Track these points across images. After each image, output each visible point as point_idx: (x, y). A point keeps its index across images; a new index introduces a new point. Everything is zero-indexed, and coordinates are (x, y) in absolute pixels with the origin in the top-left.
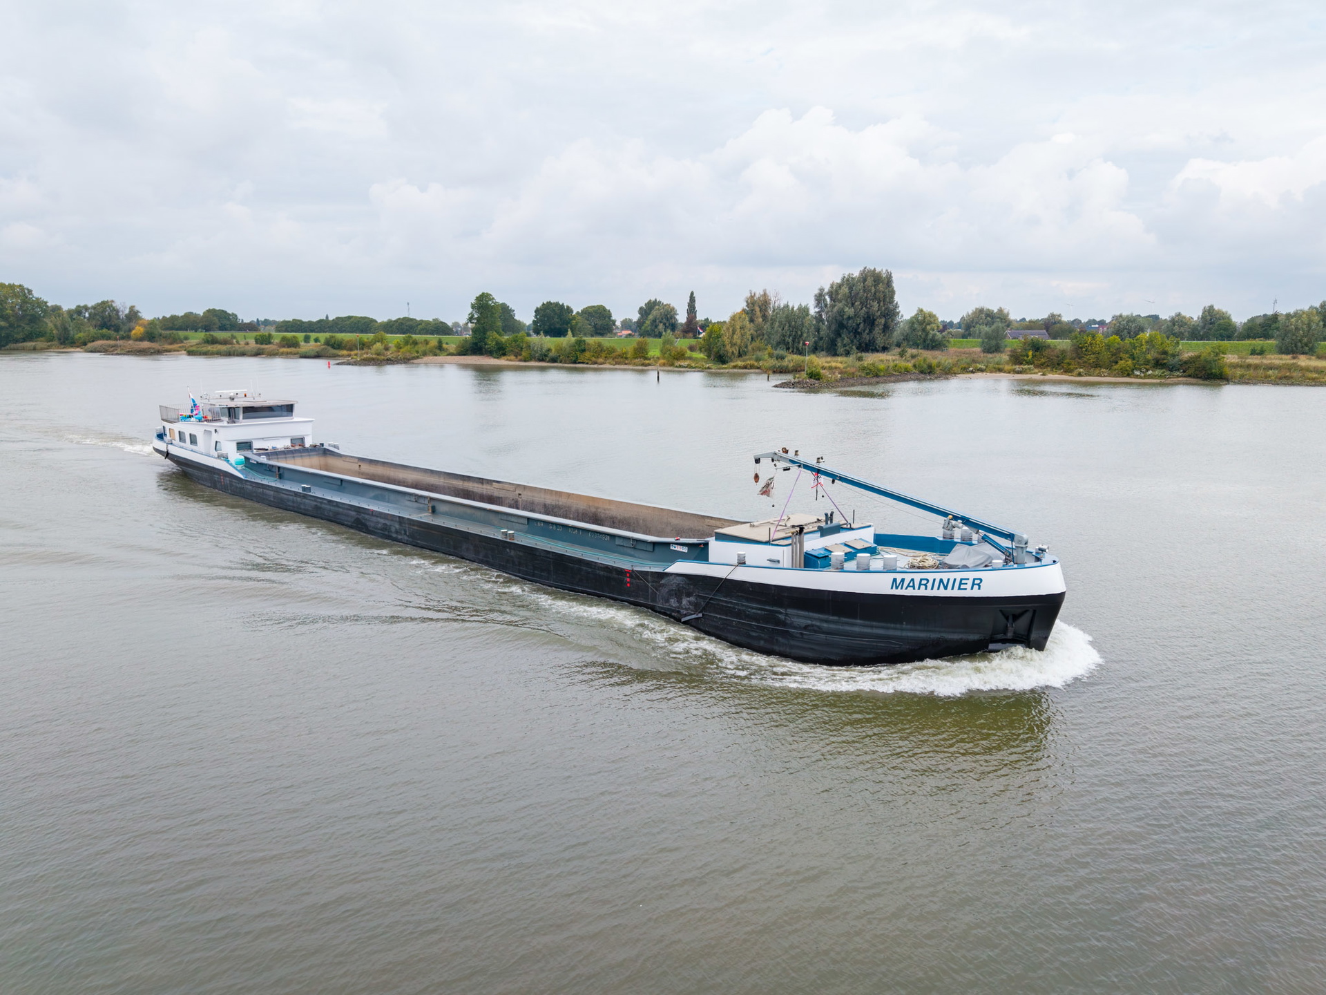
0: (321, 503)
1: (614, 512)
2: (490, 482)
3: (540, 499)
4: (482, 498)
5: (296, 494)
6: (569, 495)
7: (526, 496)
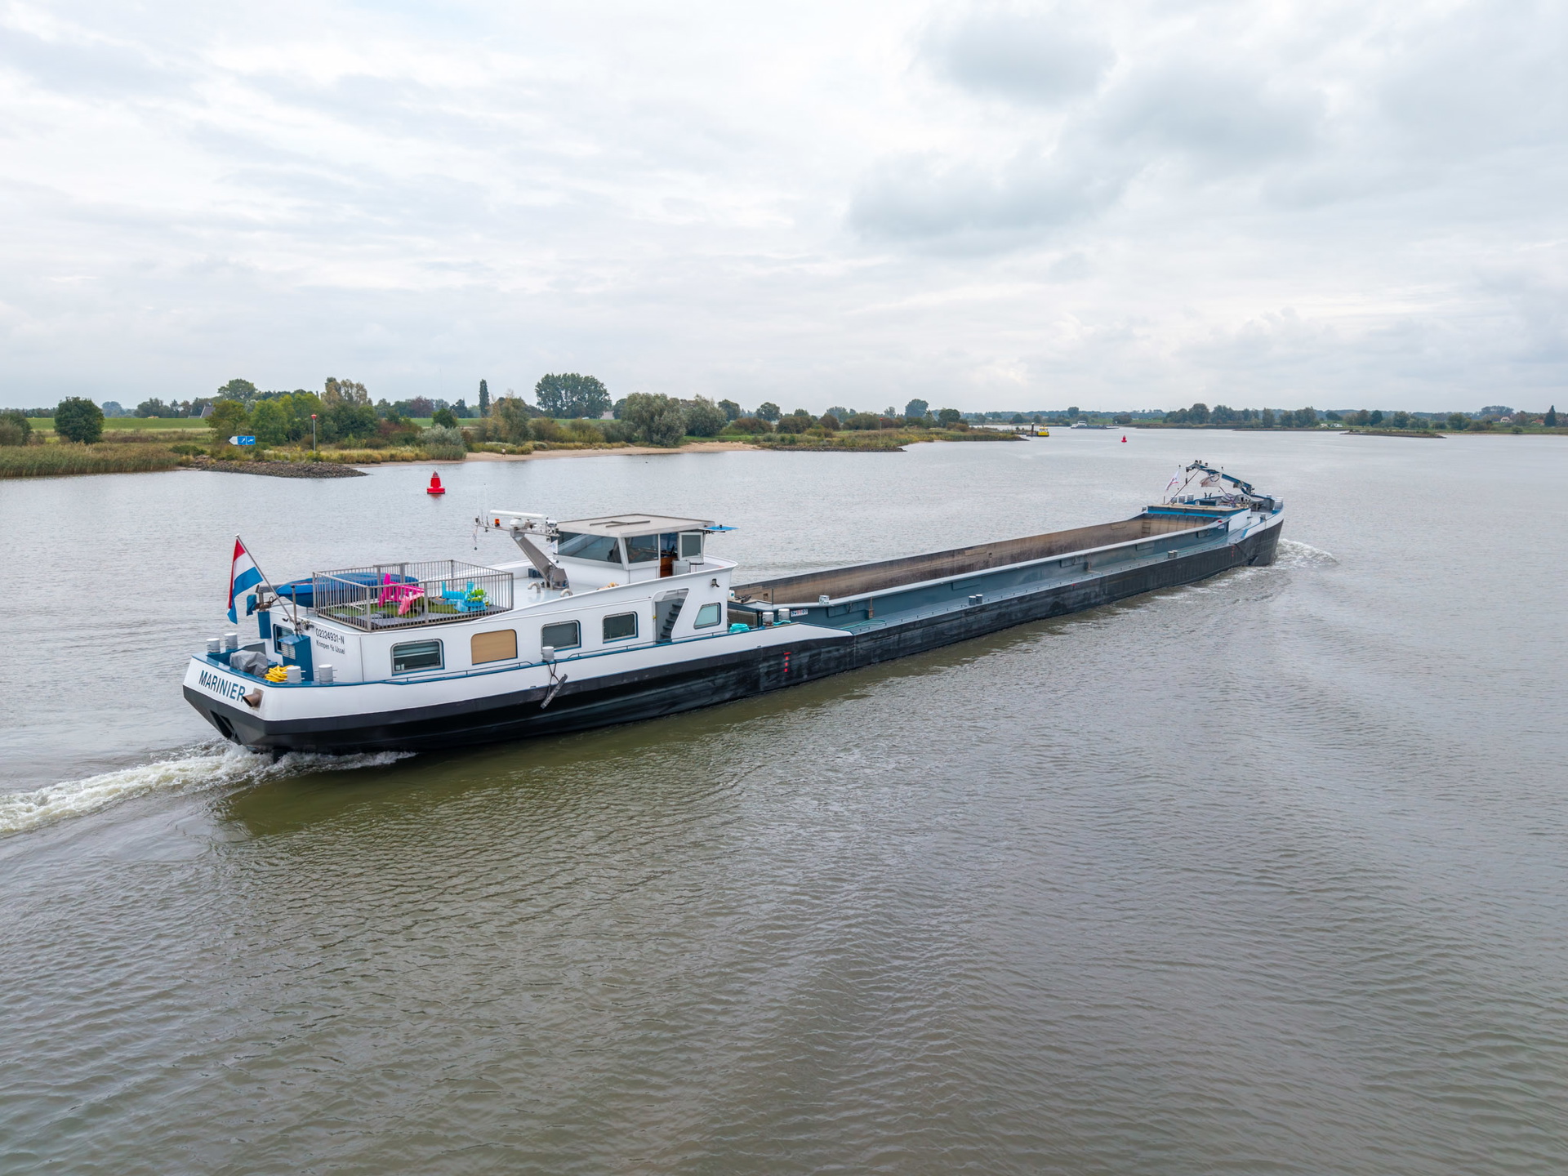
0: (1007, 607)
1: (1063, 541)
2: (961, 551)
3: (1007, 551)
4: (952, 572)
5: (967, 613)
6: (1031, 539)
7: (996, 553)
